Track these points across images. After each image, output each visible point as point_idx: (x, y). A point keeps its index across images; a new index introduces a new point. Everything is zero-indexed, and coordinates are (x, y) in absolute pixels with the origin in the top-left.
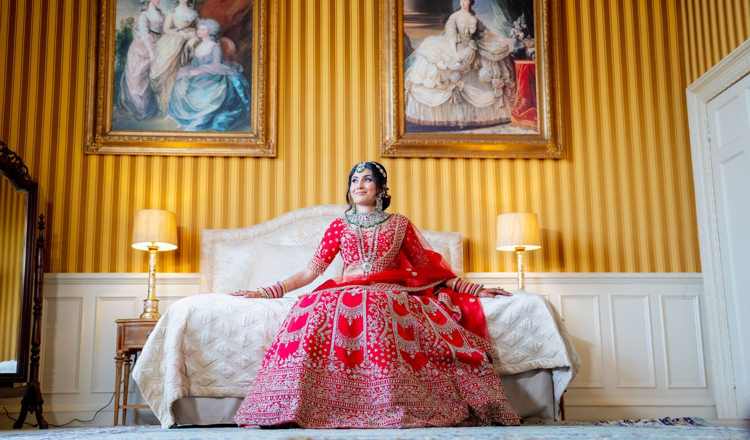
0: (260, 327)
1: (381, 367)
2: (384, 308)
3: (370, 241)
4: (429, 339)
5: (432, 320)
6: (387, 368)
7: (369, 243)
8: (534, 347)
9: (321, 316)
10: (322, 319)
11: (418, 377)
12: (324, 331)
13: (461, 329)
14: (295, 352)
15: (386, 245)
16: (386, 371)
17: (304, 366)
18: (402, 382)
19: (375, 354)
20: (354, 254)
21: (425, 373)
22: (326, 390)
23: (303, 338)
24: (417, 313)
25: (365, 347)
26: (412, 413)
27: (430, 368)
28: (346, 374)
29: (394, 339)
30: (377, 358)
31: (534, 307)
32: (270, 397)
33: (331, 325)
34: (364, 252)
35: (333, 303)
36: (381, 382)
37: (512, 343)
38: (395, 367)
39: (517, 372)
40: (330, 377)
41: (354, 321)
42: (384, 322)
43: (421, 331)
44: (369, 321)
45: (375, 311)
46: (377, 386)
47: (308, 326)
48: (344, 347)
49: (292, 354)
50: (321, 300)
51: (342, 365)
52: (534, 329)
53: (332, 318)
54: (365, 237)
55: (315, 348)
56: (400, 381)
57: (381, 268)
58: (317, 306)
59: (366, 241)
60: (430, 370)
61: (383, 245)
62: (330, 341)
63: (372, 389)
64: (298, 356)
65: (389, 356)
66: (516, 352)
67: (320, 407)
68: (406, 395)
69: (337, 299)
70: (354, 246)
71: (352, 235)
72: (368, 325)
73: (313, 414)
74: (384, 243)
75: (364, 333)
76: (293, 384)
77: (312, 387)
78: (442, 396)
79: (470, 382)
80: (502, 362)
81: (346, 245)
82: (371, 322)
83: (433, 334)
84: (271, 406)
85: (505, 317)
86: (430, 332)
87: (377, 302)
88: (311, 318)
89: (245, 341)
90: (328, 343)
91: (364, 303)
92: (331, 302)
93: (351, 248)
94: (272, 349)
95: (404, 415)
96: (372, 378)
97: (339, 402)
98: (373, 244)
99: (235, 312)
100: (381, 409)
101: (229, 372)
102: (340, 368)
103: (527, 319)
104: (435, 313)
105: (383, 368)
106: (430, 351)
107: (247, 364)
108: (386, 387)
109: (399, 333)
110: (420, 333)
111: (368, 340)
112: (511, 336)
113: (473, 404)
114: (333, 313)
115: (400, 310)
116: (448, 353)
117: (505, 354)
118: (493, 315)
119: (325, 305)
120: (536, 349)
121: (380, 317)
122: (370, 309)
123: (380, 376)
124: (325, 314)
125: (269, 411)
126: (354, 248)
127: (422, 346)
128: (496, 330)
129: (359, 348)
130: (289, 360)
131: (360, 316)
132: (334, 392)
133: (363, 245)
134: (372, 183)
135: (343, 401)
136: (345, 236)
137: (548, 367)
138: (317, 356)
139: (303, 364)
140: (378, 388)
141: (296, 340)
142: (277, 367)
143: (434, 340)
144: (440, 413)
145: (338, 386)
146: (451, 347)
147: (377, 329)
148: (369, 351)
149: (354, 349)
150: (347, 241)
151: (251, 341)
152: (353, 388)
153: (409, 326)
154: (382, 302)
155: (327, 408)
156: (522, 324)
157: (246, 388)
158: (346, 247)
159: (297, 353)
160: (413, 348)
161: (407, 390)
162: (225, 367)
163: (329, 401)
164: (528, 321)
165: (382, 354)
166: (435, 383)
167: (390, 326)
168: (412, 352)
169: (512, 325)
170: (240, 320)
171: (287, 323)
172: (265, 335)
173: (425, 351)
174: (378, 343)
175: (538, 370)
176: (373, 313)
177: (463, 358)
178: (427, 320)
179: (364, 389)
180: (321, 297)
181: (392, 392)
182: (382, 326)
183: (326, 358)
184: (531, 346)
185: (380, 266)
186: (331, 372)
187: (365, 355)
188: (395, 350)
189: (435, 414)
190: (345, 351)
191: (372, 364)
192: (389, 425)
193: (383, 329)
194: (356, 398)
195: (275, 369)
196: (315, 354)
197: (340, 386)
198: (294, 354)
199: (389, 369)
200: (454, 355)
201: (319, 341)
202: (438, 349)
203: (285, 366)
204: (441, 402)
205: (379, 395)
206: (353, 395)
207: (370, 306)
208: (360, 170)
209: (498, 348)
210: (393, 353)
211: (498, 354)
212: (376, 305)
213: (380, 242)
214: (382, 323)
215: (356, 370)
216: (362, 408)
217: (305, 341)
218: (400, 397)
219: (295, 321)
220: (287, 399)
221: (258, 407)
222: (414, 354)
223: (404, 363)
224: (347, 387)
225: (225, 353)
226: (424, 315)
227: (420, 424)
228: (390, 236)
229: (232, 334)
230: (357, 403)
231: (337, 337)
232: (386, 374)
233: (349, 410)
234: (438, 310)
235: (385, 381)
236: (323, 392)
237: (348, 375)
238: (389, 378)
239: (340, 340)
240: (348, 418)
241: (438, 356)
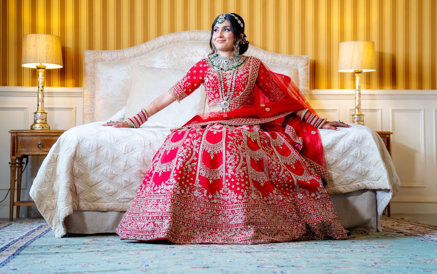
0: (138, 154)
1: (236, 194)
2: (240, 144)
3: (229, 82)
4: (276, 170)
5: (279, 152)
6: (241, 195)
7: (228, 84)
8: (362, 172)
9: (188, 151)
10: (189, 153)
11: (266, 201)
12: (190, 164)
13: (302, 160)
14: (167, 180)
15: (242, 86)
16: (240, 197)
17: (174, 193)
18: (253, 206)
19: (232, 183)
20: (215, 93)
21: (272, 198)
22: (192, 212)
23: (174, 169)
24: (267, 147)
25: (224, 177)
26: (260, 231)
27: (276, 194)
28: (208, 199)
29: (247, 170)
30: (233, 187)
31: (364, 139)
32: (147, 217)
33: (196, 159)
34: (223, 92)
35: (199, 140)
36: (236, 206)
37: (344, 168)
38: (248, 194)
39: (348, 192)
40: (195, 201)
41: (215, 155)
42: (240, 156)
43: (269, 163)
44: (227, 156)
45: (232, 147)
46: (233, 209)
47: (178, 159)
48: (207, 177)
49: (164, 182)
50: (188, 137)
51: (205, 191)
52: (362, 157)
53: (197, 152)
54: (225, 80)
55: (184, 178)
56: (251, 205)
57: (238, 104)
58: (185, 142)
59: (225, 82)
60: (275, 195)
61: (239, 86)
62: (196, 172)
63: (229, 211)
64: (169, 184)
65: (243, 185)
66: (347, 175)
67: (187, 225)
68: (256, 217)
69: (201, 136)
70: (216, 86)
71: (214, 77)
72: (226, 159)
73: (182, 232)
74: (240, 84)
75: (223, 166)
76: (165, 207)
77: (181, 209)
78: (285, 217)
79: (308, 204)
80: (336, 183)
81: (209, 85)
82: (229, 157)
83: (279, 166)
84: (147, 224)
85: (339, 147)
86: (277, 164)
87: (234, 140)
88: (180, 152)
89: (125, 166)
90: (194, 173)
91: (224, 140)
92: (197, 139)
93: (213, 88)
94: (148, 176)
95: (254, 233)
96: (229, 202)
97: (202, 222)
98: (231, 85)
99: (117, 141)
100: (236, 228)
101: (112, 191)
102: (204, 194)
103: (357, 149)
104: (282, 146)
105: (238, 195)
106: (277, 179)
107: (127, 185)
108: (240, 210)
109: (252, 165)
110: (269, 165)
111: (227, 171)
112: (343, 163)
113: (310, 223)
114: (198, 148)
115: (253, 145)
116: (291, 181)
117: (338, 177)
118: (329, 145)
119: (192, 141)
120: (363, 174)
121: (236, 152)
122: (229, 146)
123: (235, 201)
124: (192, 149)
125: (146, 228)
126: (216, 88)
127: (270, 175)
128: (331, 157)
129: (219, 178)
130: (162, 187)
131: (220, 151)
132: (198, 213)
133: (223, 86)
134: (230, 32)
135: (205, 220)
136: (208, 77)
137: (373, 188)
138: (185, 184)
139: (173, 191)
140: (234, 211)
141: (168, 170)
142: (152, 192)
143: (279, 171)
144: (283, 231)
145: (202, 209)
146: (293, 176)
147: (234, 162)
148: (227, 181)
149: (215, 178)
150: (210, 82)
151: (130, 166)
152: (214, 210)
153: (260, 159)
154: (239, 140)
155: (192, 226)
156: (353, 153)
157: (126, 204)
158: (209, 87)
159: (169, 182)
160: (262, 177)
161: (257, 212)
162: (109, 187)
163: (194, 221)
164: (358, 150)
165: (238, 184)
166: (280, 206)
167: (245, 159)
168: (262, 181)
169: (345, 153)
170: (121, 148)
171: (160, 154)
172: (142, 162)
173: (272, 179)
174: (234, 174)
175: (365, 190)
176: (231, 149)
177: (302, 185)
178: (275, 153)
179: (222, 211)
180: (188, 134)
181: (245, 214)
182: (238, 160)
183: (192, 185)
184: (359, 171)
185: (237, 103)
186: (196, 197)
187: (223, 183)
188: (247, 180)
189: (279, 231)
190: (208, 180)
191: (230, 191)
192: (242, 241)
193: (239, 162)
194: (216, 218)
195: (151, 194)
196: (183, 183)
197: (203, 208)
198: (166, 182)
199: (243, 196)
200: (295, 183)
201: (187, 172)
202: (283, 178)
203: (159, 191)
204: (284, 221)
205: (234, 216)
206: (213, 216)
207: (228, 143)
208: (220, 21)
209: (333, 172)
210: (247, 183)
211: (332, 177)
212: (234, 142)
213: (237, 84)
214: (238, 157)
215: (216, 196)
216: (220, 226)
217: (175, 172)
218: (251, 218)
219: (167, 154)
220: (160, 219)
221: (136, 225)
222: (263, 182)
223: (255, 191)
224: (209, 209)
225: (109, 176)
226: (272, 149)
227: (266, 241)
228: (245, 79)
229: (115, 160)
230: (216, 222)
231: (202, 169)
232: (240, 200)
233: (210, 228)
234: (284, 143)
235: (240, 205)
236: (189, 213)
237: (210, 200)
238: (243, 203)
239: (204, 171)
240: (209, 235)
241: (282, 183)
